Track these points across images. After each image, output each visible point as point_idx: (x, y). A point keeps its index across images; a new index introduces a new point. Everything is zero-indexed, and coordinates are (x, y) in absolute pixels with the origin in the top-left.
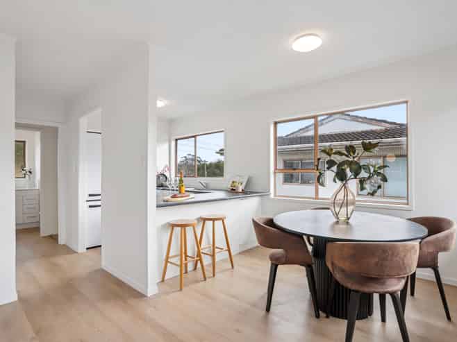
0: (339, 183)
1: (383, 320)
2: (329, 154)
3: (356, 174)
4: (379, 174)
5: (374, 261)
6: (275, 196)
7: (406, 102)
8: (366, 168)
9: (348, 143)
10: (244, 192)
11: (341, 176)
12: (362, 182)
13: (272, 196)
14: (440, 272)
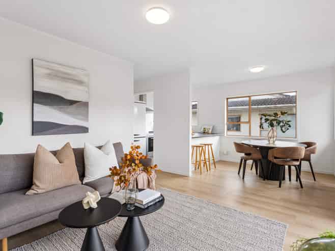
0: (270, 128)
1: (290, 180)
2: (265, 116)
3: (279, 124)
4: (288, 124)
5: (290, 153)
6: (227, 135)
7: (296, 92)
8: (283, 121)
9: (275, 112)
10: (212, 134)
11: (272, 125)
12: (282, 127)
13: (226, 135)
14: (312, 164)
